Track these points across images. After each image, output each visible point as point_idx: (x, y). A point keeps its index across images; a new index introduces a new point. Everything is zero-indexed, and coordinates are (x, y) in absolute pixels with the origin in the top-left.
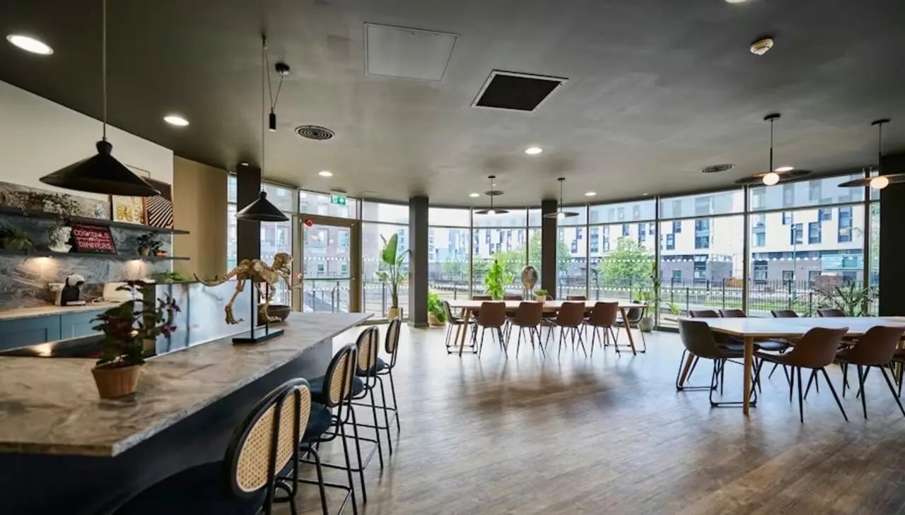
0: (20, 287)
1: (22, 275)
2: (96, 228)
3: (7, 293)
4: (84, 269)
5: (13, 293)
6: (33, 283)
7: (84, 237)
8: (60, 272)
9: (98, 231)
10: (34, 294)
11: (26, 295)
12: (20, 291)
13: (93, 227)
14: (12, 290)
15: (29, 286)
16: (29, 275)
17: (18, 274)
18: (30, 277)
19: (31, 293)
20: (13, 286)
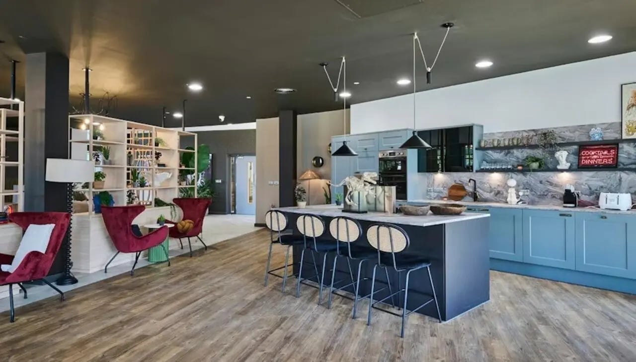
0: (550, 192)
1: (551, 184)
2: (604, 147)
3: (543, 195)
4: (596, 181)
5: (546, 195)
6: (557, 190)
7: (589, 156)
8: (576, 183)
9: (604, 149)
10: (558, 197)
11: (553, 197)
12: (550, 194)
13: (602, 146)
14: (545, 194)
15: (556, 192)
16: (555, 184)
17: (549, 184)
18: (556, 186)
19: (556, 196)
20: (547, 191)
